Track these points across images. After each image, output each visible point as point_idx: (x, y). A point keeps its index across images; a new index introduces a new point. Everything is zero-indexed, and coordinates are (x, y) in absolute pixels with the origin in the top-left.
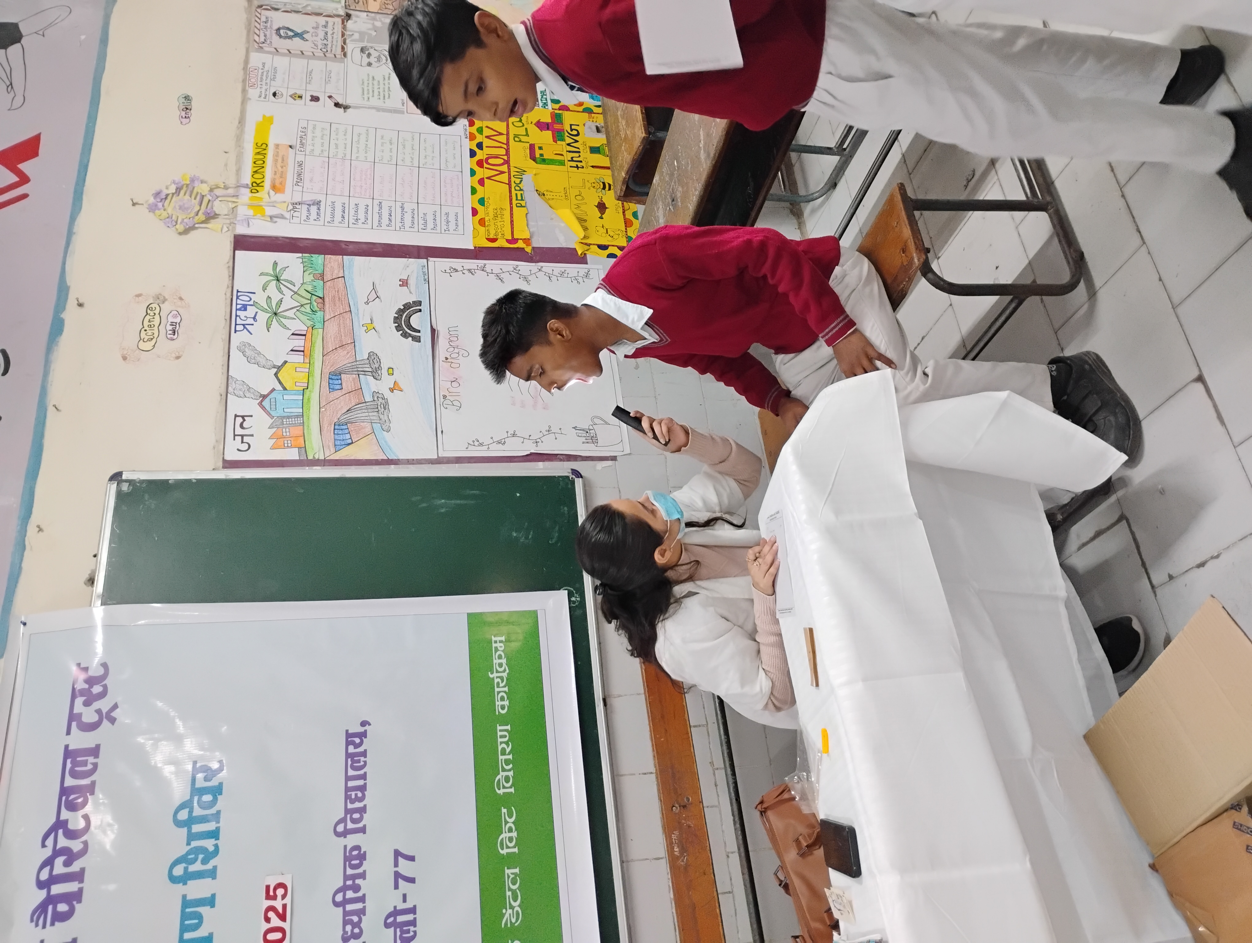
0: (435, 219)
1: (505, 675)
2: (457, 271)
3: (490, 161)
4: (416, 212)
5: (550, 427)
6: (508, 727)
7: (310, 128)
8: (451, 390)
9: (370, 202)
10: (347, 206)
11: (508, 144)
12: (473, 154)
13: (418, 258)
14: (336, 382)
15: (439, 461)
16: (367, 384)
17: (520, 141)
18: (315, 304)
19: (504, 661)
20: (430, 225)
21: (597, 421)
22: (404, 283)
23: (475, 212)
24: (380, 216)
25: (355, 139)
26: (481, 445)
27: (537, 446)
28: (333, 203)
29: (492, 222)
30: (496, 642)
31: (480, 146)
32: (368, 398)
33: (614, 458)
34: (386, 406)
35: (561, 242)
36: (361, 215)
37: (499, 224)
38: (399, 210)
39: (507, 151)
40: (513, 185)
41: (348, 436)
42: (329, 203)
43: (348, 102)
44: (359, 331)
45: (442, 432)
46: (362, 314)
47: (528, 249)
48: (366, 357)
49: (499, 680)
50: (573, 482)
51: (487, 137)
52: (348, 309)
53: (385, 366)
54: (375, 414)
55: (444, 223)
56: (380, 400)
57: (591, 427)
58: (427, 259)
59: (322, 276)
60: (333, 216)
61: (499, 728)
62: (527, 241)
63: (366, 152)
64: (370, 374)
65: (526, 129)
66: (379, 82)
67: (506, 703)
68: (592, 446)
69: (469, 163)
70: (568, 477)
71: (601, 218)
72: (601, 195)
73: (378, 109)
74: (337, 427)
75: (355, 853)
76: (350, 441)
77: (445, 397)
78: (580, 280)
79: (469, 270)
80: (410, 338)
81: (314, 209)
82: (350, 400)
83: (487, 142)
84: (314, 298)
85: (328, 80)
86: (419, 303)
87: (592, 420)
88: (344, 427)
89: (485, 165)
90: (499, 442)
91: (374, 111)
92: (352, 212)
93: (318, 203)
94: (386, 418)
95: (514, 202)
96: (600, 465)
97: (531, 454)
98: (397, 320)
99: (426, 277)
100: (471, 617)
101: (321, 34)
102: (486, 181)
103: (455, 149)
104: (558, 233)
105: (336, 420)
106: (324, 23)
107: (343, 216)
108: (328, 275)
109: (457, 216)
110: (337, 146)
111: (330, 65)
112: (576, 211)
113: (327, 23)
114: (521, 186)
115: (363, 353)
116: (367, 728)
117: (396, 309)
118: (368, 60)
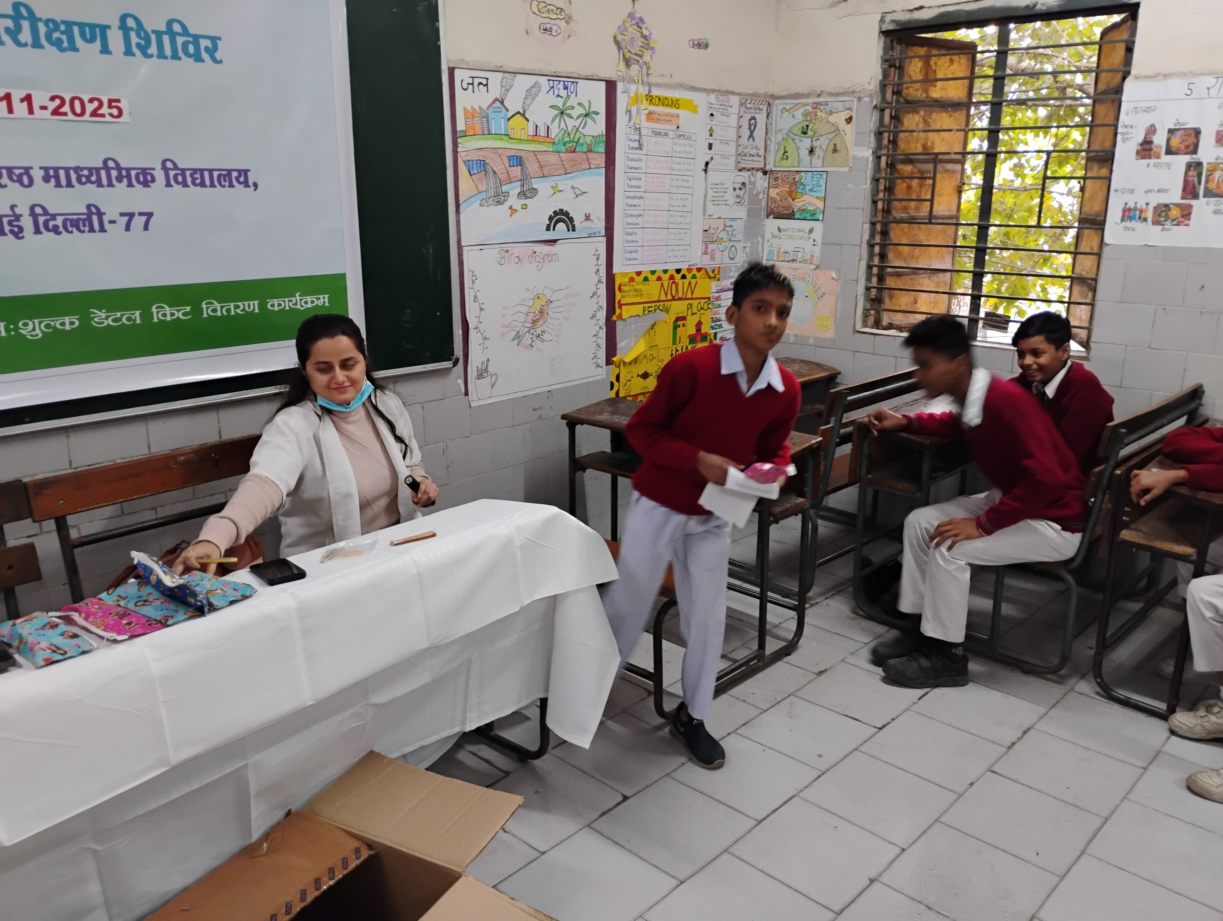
0: (633, 242)
1: (299, 307)
2: (598, 259)
3: (674, 285)
4: (637, 226)
5: (488, 339)
6: (257, 311)
7: (691, 143)
8: (513, 256)
9: (642, 189)
10: (639, 171)
11: (686, 299)
12: (678, 271)
13: (606, 229)
14: (515, 162)
15: (460, 247)
16: (515, 188)
17: (688, 309)
18: (570, 145)
19: (309, 305)
20: (629, 238)
21: (494, 378)
22: (588, 218)
23: (639, 273)
24: (633, 198)
25: (685, 178)
26: (473, 282)
27: (474, 329)
28: (641, 160)
29: (632, 288)
30: (324, 298)
31: (684, 277)
32: (505, 188)
33: (466, 394)
34: (499, 203)
35: (621, 344)
36: (634, 183)
37: (631, 293)
38: (638, 213)
39: (680, 299)
40: (658, 304)
41: (476, 172)
42: (641, 157)
43: (709, 172)
44: (552, 181)
45: (482, 250)
46: (565, 183)
47: (614, 318)
48: (534, 186)
49: (294, 302)
50: (449, 360)
51: (690, 283)
52: (568, 171)
53: (528, 202)
54: (493, 194)
55: (630, 249)
56: (503, 198)
57: (489, 373)
58: (605, 236)
59: (590, 151)
60: (633, 160)
61: (256, 302)
62: (620, 317)
63: (676, 187)
64: (522, 190)
65: (696, 313)
66: (723, 196)
67: (276, 308)
68: (475, 374)
69: (672, 267)
70: (453, 355)
71: (638, 376)
73: (705, 196)
74: (482, 162)
75: (149, 178)
76: (472, 173)
77: (507, 251)
78: (595, 361)
79: (598, 270)
80: (548, 223)
81: (636, 145)
82: (503, 173)
83: (686, 282)
84: (575, 144)
85: (723, 157)
86: (574, 230)
87: (495, 374)
88: (482, 168)
89: (671, 281)
90: (475, 297)
91: (704, 192)
92: (635, 175)
93: (640, 148)
94: (491, 203)
95: (647, 305)
96: (461, 382)
97: (468, 324)
98: (561, 210)
99: (592, 235)
100: (342, 277)
101: (753, 152)
102: (660, 282)
103: (681, 256)
104: (627, 341)
105: (487, 161)
106: (760, 154)
107: (632, 168)
108: (590, 155)
109: (636, 259)
110: (679, 163)
111: (734, 158)
112: (642, 356)
113: (760, 156)
114: (658, 311)
115: (536, 184)
116: (252, 188)
117: (569, 211)
118: (737, 188)
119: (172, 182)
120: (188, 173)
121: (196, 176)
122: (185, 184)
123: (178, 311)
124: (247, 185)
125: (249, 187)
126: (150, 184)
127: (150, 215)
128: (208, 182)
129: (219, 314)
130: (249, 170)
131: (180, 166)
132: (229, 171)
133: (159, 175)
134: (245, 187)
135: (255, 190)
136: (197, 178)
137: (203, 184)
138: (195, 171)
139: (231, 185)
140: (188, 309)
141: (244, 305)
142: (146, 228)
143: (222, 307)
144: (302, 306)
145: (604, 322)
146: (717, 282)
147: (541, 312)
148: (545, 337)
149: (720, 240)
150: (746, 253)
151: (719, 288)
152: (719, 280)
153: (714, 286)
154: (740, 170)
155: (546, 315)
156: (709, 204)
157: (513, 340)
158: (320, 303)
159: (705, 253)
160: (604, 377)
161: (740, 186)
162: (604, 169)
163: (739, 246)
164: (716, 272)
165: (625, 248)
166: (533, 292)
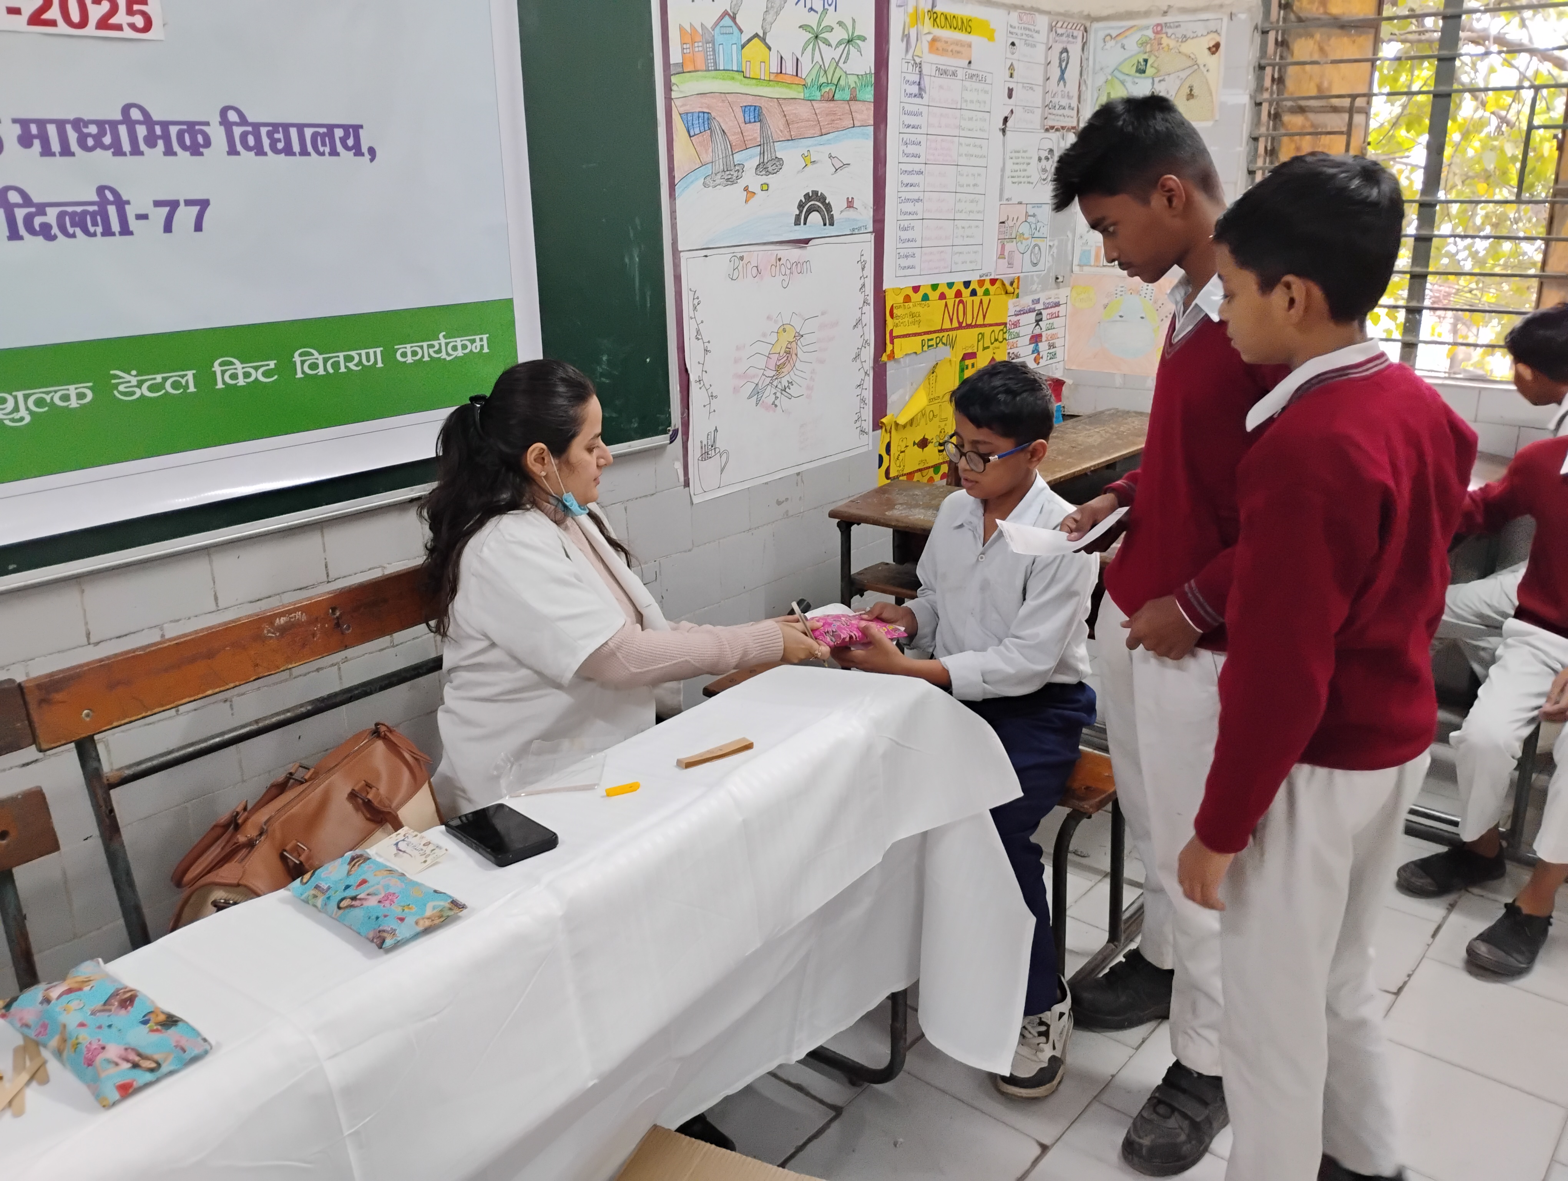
0: (909, 240)
1: (443, 355)
2: (863, 269)
3: (961, 305)
4: (915, 217)
5: (716, 397)
6: (380, 365)
7: (986, 87)
8: (750, 266)
9: (922, 160)
10: (918, 131)
11: (976, 326)
12: (967, 284)
13: (874, 221)
14: (752, 117)
15: (676, 252)
17: (979, 341)
18: (827, 89)
19: (460, 353)
20: (905, 235)
21: (724, 457)
23: (916, 289)
24: (910, 173)
25: (978, 142)
26: (695, 308)
27: (696, 382)
28: (921, 114)
29: (907, 311)
30: (481, 340)
31: (974, 293)
33: (687, 484)
34: (730, 181)
35: (892, 398)
36: (911, 149)
37: (906, 320)
38: (915, 196)
39: (969, 326)
40: (941, 335)
41: (697, 131)
42: (922, 109)
43: (1008, 133)
45: (706, 256)
47: (884, 358)
49: (437, 347)
50: (665, 432)
51: (981, 302)
52: (824, 131)
54: (722, 167)
55: (906, 252)
56: (735, 174)
57: (717, 450)
58: (873, 232)
59: (854, 99)
60: (910, 114)
61: (378, 350)
62: (892, 356)
63: (966, 155)
64: (762, 161)
65: (988, 347)
66: (1025, 170)
67: (410, 359)
68: (698, 453)
69: (959, 279)
70: (670, 425)
71: (914, 444)
72: (934, 441)
73: (1003, 170)
74: (705, 115)
75: (200, 139)
76: (692, 133)
77: (742, 258)
78: (858, 424)
79: (864, 285)
80: (797, 212)
81: (915, 89)
82: (735, 134)
83: (977, 299)
84: (833, 88)
85: (1028, 109)
86: (832, 224)
87: (726, 451)
88: (706, 125)
89: (957, 300)
90: (698, 331)
91: (1001, 165)
92: (913, 138)
93: (920, 94)
94: (718, 182)
95: (926, 337)
96: (679, 466)
97: (688, 375)
99: (856, 231)
100: (508, 304)
101: (1064, 102)
102: (944, 301)
103: (971, 262)
104: (901, 391)
105: (713, 114)
106: (1072, 106)
107: (909, 126)
108: (855, 106)
109: (913, 267)
110: (971, 119)
111: (1039, 112)
112: (919, 415)
113: (1073, 109)
114: (940, 345)
115: (782, 151)
116: (367, 157)
117: (826, 194)
118: (1043, 158)
119: (239, 147)
120: (264, 131)
121: (276, 136)
122: (259, 151)
123: (256, 369)
124: (359, 153)
125: (363, 155)
126: (201, 150)
127: (204, 204)
128: (296, 148)
129: (321, 371)
130: (361, 127)
131: (251, 119)
132: (331, 128)
133: (217, 134)
134: (355, 155)
135: (372, 160)
136: (279, 140)
137: (288, 151)
138: (275, 127)
139: (334, 153)
140: (272, 364)
141: (360, 355)
142: (198, 227)
143: (326, 361)
144: (448, 354)
145: (872, 364)
146: (1015, 300)
147: (788, 353)
148: (793, 390)
149: (1018, 237)
150: (1052, 255)
151: (1018, 309)
152: (1018, 297)
153: (1012, 305)
154: (1047, 130)
155: (794, 356)
156: (1008, 182)
157: (749, 398)
158: (475, 348)
159: (1001, 256)
160: (871, 448)
161: (1046, 154)
162: (872, 127)
163: (1043, 245)
164: (1015, 285)
165: (899, 251)
166: (776, 322)
